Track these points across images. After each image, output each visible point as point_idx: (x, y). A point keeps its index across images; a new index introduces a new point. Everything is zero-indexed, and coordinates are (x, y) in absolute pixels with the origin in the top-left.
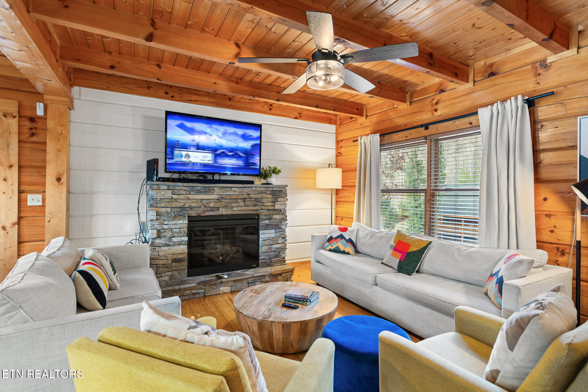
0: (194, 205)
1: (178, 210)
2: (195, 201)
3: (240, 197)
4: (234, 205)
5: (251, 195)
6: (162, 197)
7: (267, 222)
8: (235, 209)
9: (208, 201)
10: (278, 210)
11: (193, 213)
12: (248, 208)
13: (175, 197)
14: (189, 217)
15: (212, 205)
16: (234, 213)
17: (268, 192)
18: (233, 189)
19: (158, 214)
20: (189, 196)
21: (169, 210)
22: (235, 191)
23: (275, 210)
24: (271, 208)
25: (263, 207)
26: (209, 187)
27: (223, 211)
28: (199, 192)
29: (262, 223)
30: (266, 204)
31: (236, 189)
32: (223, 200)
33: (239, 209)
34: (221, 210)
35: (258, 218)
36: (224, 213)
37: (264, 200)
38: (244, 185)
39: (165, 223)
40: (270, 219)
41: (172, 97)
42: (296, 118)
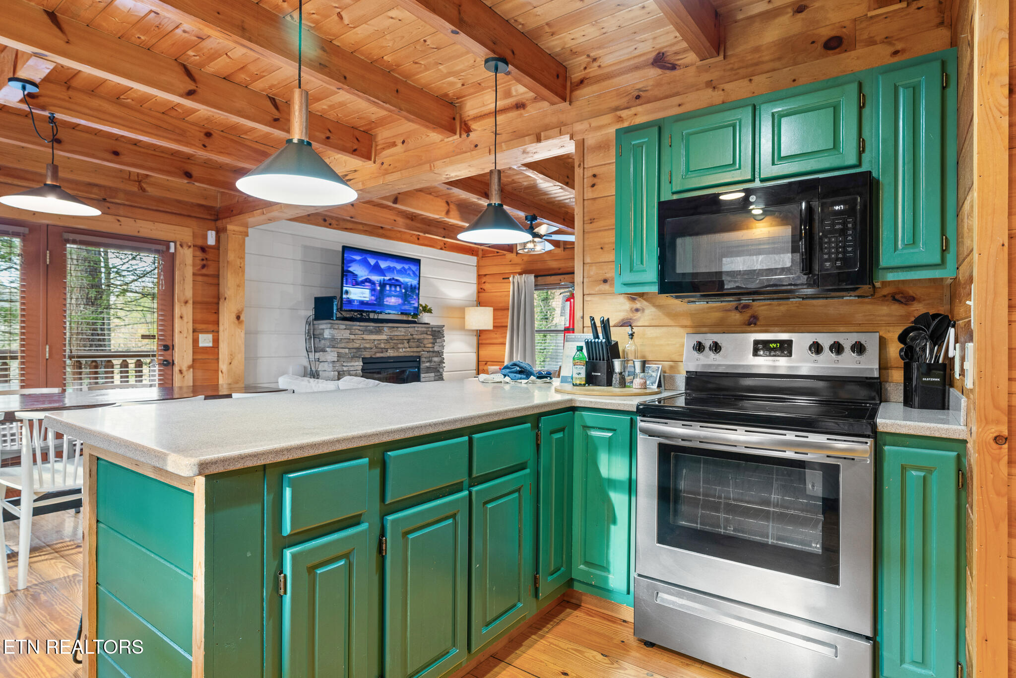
0: (368, 346)
1: (355, 351)
2: (368, 341)
3: (406, 338)
4: (400, 346)
5: (414, 336)
6: (342, 337)
7: (428, 364)
8: (401, 350)
9: (379, 342)
10: (436, 352)
11: (367, 355)
12: (412, 350)
13: (352, 337)
14: (363, 358)
15: (382, 346)
16: (400, 355)
17: (429, 333)
18: (399, 329)
19: (339, 355)
20: (363, 336)
21: (347, 350)
22: (401, 331)
23: (433, 352)
24: (431, 350)
25: (424, 349)
26: (379, 327)
27: (391, 353)
28: (371, 332)
29: (424, 365)
30: (427, 346)
31: (402, 329)
32: (391, 341)
33: (404, 351)
34: (389, 351)
35: (419, 361)
36: (392, 355)
37: (425, 342)
38: (409, 325)
39: (345, 364)
40: (430, 361)
41: (330, 224)
42: (441, 249)
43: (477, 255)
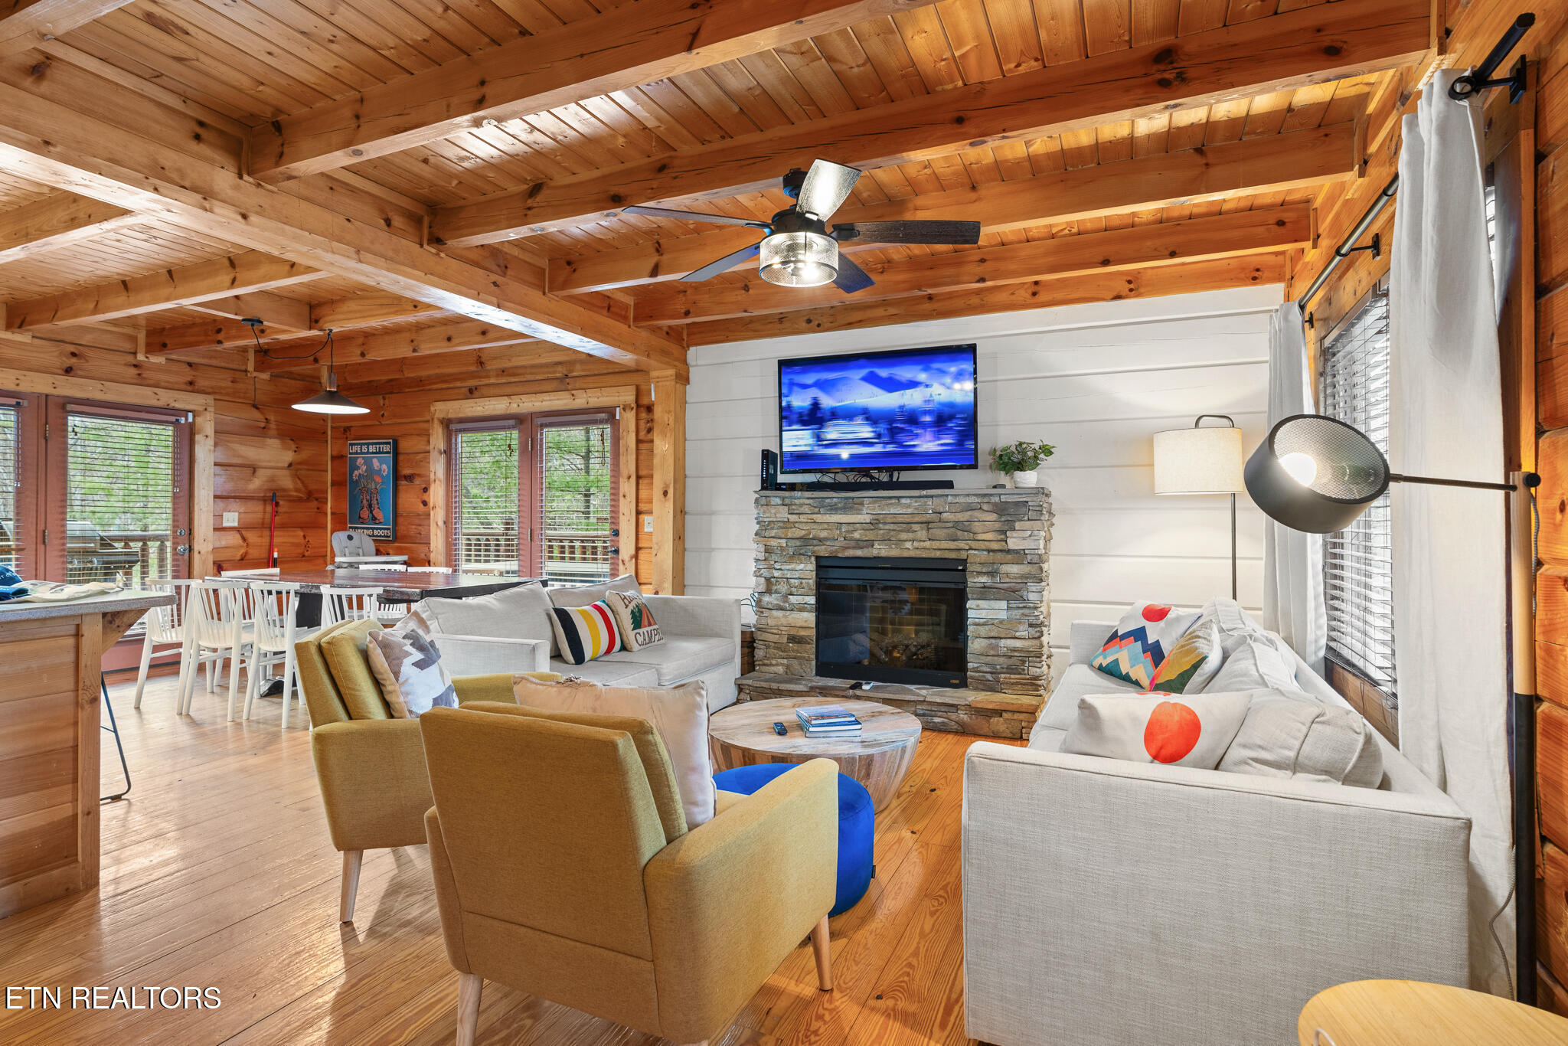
0: (823, 534)
1: (798, 543)
2: (826, 526)
3: (916, 519)
4: (904, 536)
5: (945, 515)
6: (771, 519)
7: (984, 579)
8: (908, 545)
9: (851, 528)
10: (1016, 552)
11: (823, 551)
12: (936, 545)
13: (793, 518)
14: (818, 558)
15: (856, 535)
16: (906, 554)
17: (985, 507)
18: (903, 501)
19: (768, 550)
20: (814, 516)
21: (783, 542)
22: (909, 506)
23: (1008, 551)
24: (995, 546)
25: (973, 544)
26: (853, 498)
27: (881, 550)
28: (833, 509)
29: (975, 581)
30: (980, 537)
31: (908, 501)
32: (881, 526)
33: (914, 546)
34: (876, 546)
35: (964, 570)
36: (884, 553)
37: (977, 527)
38: (924, 492)
39: (777, 566)
40: (992, 574)
41: (819, 325)
42: (1118, 297)
43: (1279, 279)
